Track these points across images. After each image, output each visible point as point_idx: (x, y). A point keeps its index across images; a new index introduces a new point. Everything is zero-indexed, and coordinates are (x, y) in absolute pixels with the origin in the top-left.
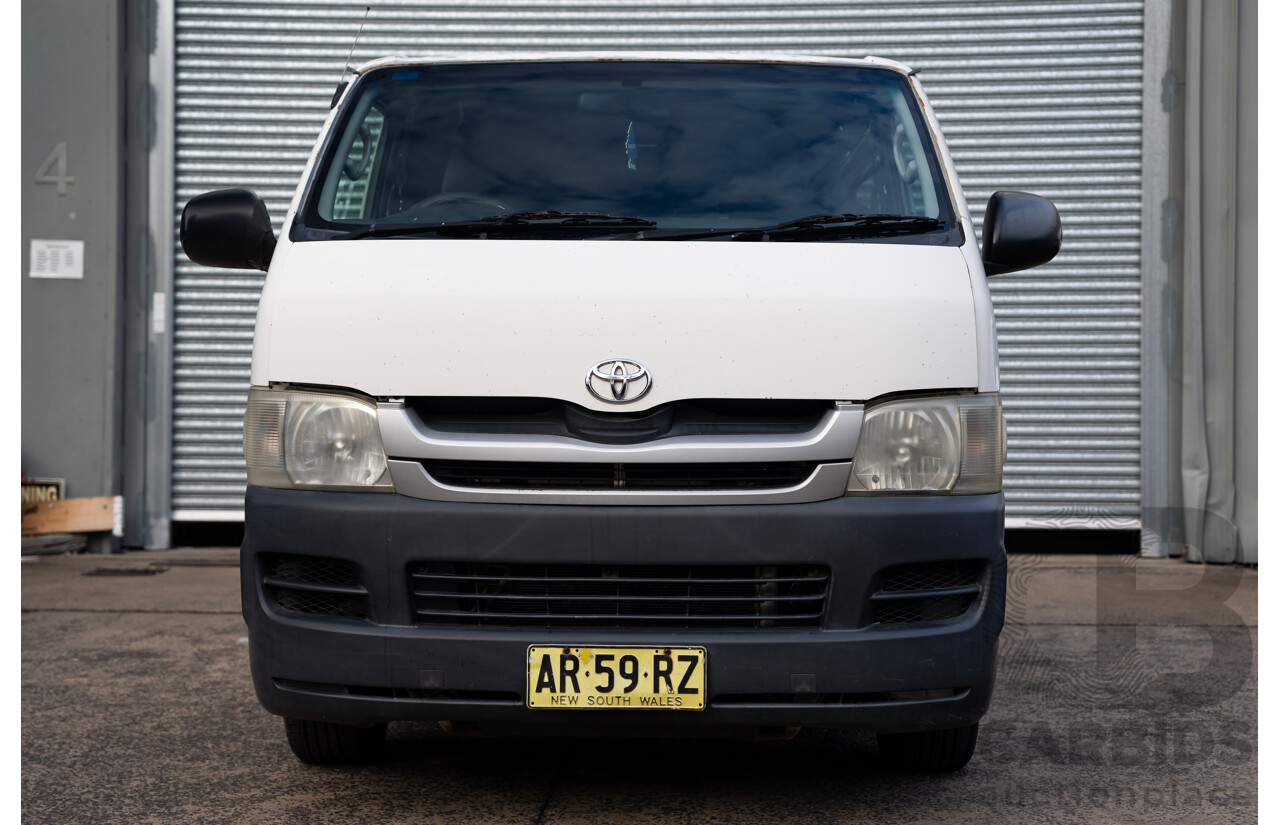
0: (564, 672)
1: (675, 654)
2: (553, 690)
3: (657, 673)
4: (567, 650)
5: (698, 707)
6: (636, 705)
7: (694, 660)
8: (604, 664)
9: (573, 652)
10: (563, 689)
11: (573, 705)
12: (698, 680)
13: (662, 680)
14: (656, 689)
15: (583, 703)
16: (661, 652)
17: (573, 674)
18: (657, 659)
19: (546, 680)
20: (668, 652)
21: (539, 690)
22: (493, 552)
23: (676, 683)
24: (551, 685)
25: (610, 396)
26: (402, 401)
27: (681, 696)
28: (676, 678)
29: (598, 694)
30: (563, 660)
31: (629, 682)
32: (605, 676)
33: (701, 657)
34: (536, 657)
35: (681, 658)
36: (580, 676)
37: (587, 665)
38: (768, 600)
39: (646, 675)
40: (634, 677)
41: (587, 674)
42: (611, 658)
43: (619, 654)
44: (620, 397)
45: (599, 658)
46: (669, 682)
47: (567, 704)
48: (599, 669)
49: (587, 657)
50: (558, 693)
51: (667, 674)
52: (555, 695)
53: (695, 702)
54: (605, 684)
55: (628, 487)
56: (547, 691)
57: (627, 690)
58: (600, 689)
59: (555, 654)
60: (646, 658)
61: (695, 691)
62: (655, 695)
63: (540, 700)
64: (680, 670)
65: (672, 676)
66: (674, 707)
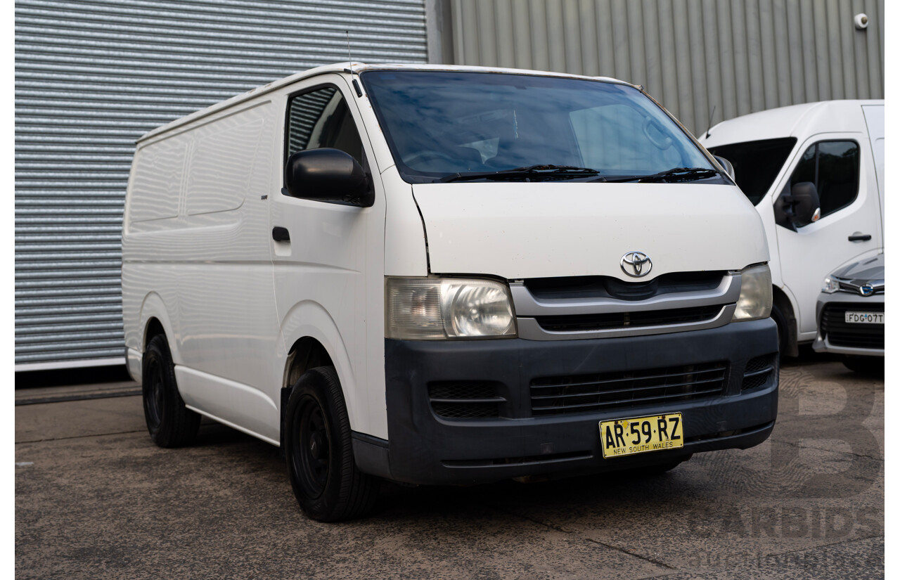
0: (617, 435)
1: (667, 418)
2: (614, 446)
3: (660, 430)
4: (616, 422)
5: (680, 446)
6: (651, 449)
7: (677, 420)
8: (635, 428)
9: (619, 423)
10: (618, 446)
11: (624, 454)
12: (679, 432)
13: (662, 433)
14: (661, 440)
15: (628, 452)
16: (661, 418)
17: (620, 435)
18: (659, 422)
19: (610, 441)
20: (664, 417)
21: (608, 447)
22: (577, 369)
23: (670, 434)
24: (612, 443)
25: (633, 273)
26: (523, 281)
27: (672, 441)
28: (669, 431)
29: (633, 446)
30: (616, 427)
31: (647, 437)
32: (636, 434)
33: (680, 417)
34: (603, 427)
35: (671, 420)
36: (624, 436)
37: (627, 430)
38: (688, 384)
39: (655, 431)
40: (649, 433)
41: (627, 435)
42: (637, 424)
43: (641, 421)
44: (638, 274)
45: (633, 425)
46: (666, 434)
47: (621, 454)
48: (633, 431)
49: (626, 424)
50: (617, 448)
51: (664, 430)
52: (615, 449)
53: (679, 444)
54: (636, 440)
55: (632, 325)
56: (611, 447)
57: (647, 441)
58: (634, 442)
59: (611, 425)
60: (654, 421)
61: (678, 437)
62: (661, 443)
63: (609, 453)
64: (671, 425)
65: (667, 430)
66: (669, 448)
